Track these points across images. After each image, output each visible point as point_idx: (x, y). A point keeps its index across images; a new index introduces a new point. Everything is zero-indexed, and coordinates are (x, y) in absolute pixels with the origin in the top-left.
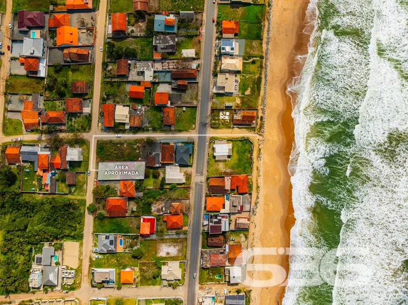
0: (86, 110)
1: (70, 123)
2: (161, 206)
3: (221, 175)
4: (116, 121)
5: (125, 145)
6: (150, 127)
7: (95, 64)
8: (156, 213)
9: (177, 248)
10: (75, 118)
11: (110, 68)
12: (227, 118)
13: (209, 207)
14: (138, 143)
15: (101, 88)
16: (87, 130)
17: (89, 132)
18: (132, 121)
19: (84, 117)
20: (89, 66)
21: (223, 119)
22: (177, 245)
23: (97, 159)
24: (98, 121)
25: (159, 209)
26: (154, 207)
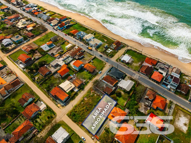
0: (42, 107)
1: (37, 124)
2: (143, 105)
3: (140, 67)
4: (67, 92)
5: (86, 99)
6: (87, 80)
7: (26, 83)
8: (147, 111)
9: (182, 115)
10: (39, 118)
11: (36, 78)
12: (111, 51)
13: (158, 79)
14: (90, 91)
15: (41, 90)
16: (54, 116)
17: (56, 116)
18: (76, 83)
19: (45, 112)
20: (23, 87)
21: (110, 52)
22: (180, 114)
23: (78, 125)
24: (56, 105)
25: (145, 108)
26: (142, 110)
